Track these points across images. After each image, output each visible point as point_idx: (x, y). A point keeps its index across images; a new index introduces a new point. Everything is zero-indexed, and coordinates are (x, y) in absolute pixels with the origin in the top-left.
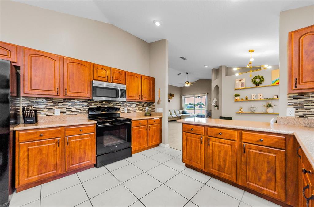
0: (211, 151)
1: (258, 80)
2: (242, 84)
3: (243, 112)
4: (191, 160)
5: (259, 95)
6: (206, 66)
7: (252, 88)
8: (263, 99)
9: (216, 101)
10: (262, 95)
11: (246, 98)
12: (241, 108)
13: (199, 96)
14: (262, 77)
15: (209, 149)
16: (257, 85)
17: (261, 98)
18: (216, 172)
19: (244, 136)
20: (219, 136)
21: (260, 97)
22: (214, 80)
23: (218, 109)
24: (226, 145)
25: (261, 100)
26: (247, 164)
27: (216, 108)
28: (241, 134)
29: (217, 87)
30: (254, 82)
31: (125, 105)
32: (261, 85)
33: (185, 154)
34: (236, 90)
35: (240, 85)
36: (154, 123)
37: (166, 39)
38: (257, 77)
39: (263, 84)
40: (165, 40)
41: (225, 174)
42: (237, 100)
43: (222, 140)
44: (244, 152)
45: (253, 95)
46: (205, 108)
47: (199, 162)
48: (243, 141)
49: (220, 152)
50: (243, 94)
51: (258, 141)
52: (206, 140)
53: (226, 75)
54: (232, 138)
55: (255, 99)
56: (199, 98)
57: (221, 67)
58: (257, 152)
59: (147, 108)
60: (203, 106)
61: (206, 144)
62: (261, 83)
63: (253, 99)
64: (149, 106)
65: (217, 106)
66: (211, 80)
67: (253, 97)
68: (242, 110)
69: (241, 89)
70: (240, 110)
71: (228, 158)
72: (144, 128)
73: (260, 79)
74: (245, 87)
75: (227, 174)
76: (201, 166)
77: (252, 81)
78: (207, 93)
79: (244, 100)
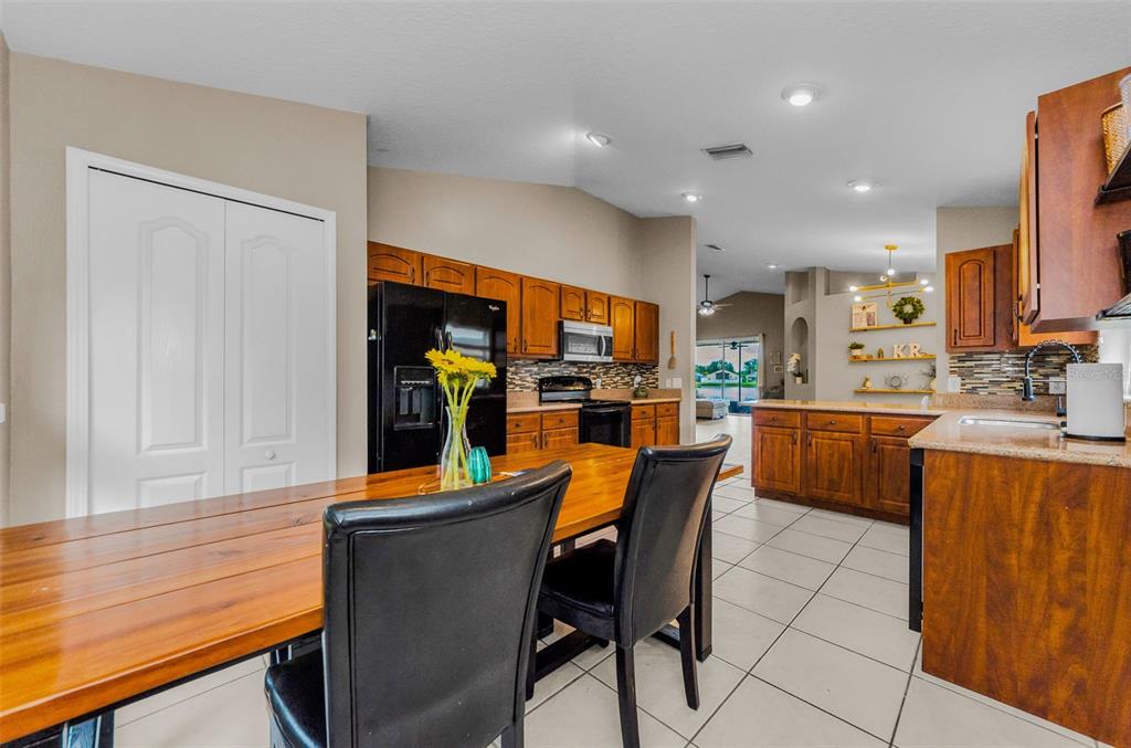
0: (814, 457)
1: (908, 309)
2: (870, 318)
3: (873, 389)
4: (771, 478)
5: (911, 346)
6: (770, 264)
7: (894, 328)
8: (920, 356)
9: (798, 361)
10: (918, 346)
11: (880, 354)
12: (867, 380)
13: (734, 344)
14: (919, 302)
15: (811, 452)
16: (907, 320)
17: (918, 354)
18: (823, 494)
19: (874, 424)
20: (830, 427)
21: (913, 351)
22: (793, 303)
23: (805, 381)
24: (842, 442)
25: (915, 360)
26: (880, 470)
27: (799, 380)
28: (869, 421)
29: (801, 323)
30: (899, 313)
31: (596, 370)
32: (915, 322)
33: (758, 469)
34: (854, 331)
35: (865, 319)
36: (668, 413)
37: (694, 216)
38: (905, 301)
39: (922, 319)
40: (689, 217)
41: (842, 494)
42: (855, 357)
43: (836, 435)
44: (875, 451)
45: (895, 346)
46: (737, 381)
47: (789, 481)
48: (873, 431)
49: (832, 455)
50: (872, 344)
51: (896, 431)
52: (805, 437)
53: (828, 293)
54: (854, 430)
55: (903, 356)
56: (734, 348)
57: (814, 269)
58: (895, 447)
59: (638, 379)
60: (731, 374)
61: (804, 446)
62: (917, 317)
63: (896, 357)
64: (641, 374)
65: (802, 374)
66: (781, 298)
67: (898, 353)
68: (868, 384)
69: (865, 330)
70: (864, 385)
71: (846, 464)
72: (650, 423)
73: (913, 305)
74: (876, 327)
75: (845, 492)
76: (794, 487)
77: (895, 310)
78: (764, 335)
79: (875, 358)
